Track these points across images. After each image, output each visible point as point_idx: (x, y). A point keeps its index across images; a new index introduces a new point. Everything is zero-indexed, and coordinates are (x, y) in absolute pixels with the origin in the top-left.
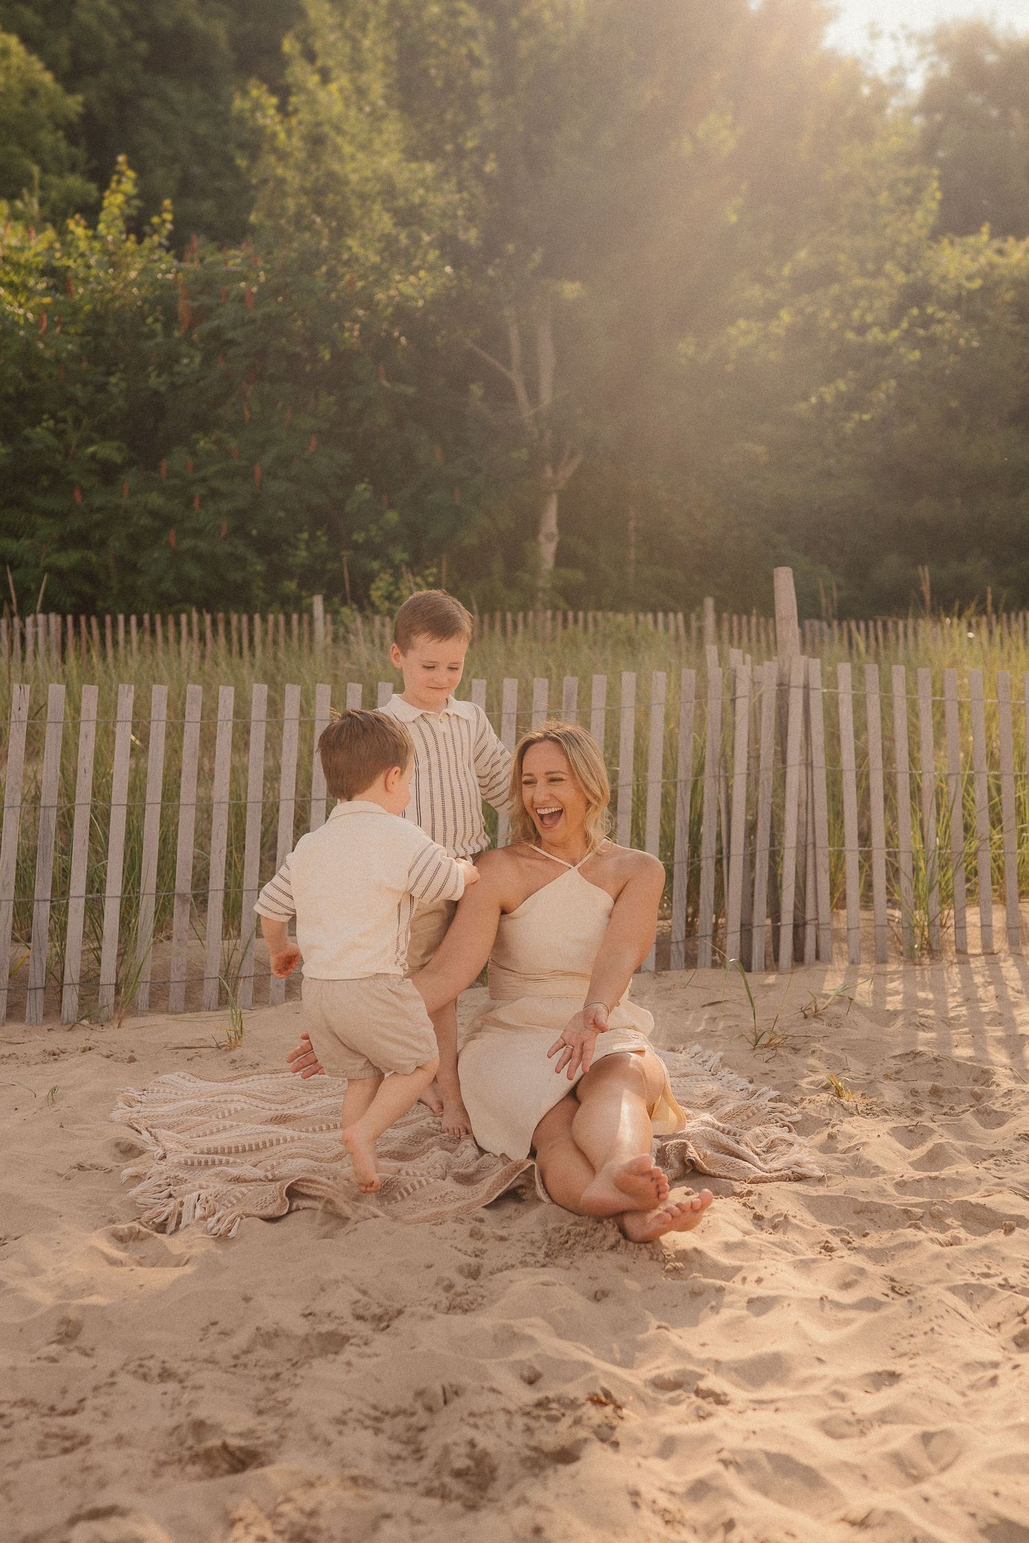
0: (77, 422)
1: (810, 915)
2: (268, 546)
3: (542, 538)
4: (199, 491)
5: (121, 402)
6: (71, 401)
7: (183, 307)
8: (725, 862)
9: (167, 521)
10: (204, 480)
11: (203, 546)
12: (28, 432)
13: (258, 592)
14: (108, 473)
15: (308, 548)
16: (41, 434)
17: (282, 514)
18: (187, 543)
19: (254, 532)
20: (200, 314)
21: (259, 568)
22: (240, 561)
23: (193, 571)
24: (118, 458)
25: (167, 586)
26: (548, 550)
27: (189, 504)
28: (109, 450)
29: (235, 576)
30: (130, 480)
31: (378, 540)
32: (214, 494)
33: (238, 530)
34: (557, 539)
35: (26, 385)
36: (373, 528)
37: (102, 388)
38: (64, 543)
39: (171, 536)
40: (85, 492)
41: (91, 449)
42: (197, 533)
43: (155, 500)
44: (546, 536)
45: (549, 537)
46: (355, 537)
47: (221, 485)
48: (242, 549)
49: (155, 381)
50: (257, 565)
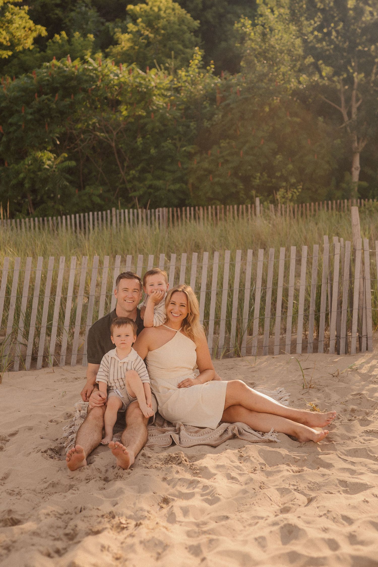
0: (180, 140)
1: (364, 333)
2: (246, 179)
3: (353, 169)
4: (221, 160)
5: (195, 131)
6: (178, 132)
7: (218, 96)
8: (330, 314)
9: (210, 172)
10: (223, 157)
11: (222, 180)
12: (163, 144)
13: (242, 195)
14: (190, 156)
15: (260, 179)
16: (167, 144)
17: (250, 167)
18: (216, 180)
19: (240, 174)
20: (223, 99)
21: (241, 187)
22: (235, 185)
23: (218, 189)
24: (193, 151)
25: (209, 194)
26: (356, 174)
27: (217, 165)
28: (189, 149)
29: (233, 190)
30: (197, 158)
31: (285, 175)
32: (226, 161)
33: (235, 174)
34: (359, 169)
35: (163, 128)
36: (284, 171)
37: (188, 127)
38: (175, 181)
39: (210, 177)
40: (182, 163)
41: (184, 149)
42: (220, 176)
43: (206, 165)
44: (355, 169)
45: (356, 169)
46: (277, 174)
47: (229, 158)
48: (236, 181)
49: (206, 124)
50: (241, 186)
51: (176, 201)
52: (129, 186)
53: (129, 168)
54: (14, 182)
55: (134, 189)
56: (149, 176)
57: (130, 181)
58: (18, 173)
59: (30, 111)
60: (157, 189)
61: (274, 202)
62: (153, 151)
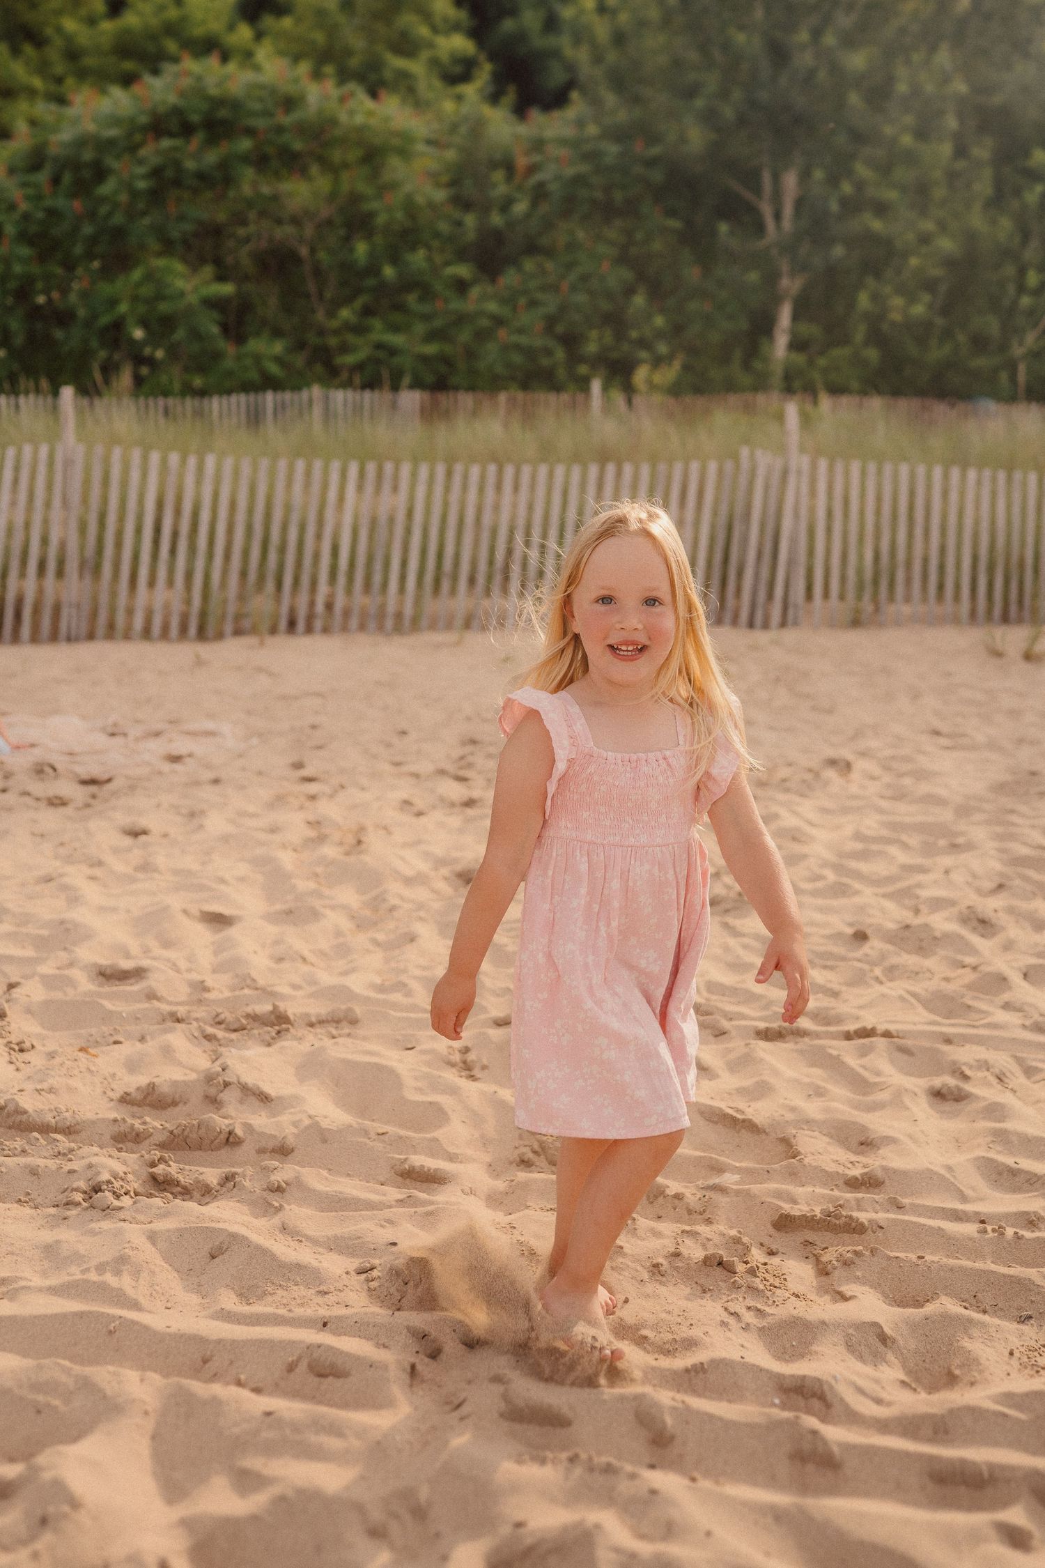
0: (442, 250)
2: (571, 341)
3: (777, 332)
4: (524, 299)
5: (473, 235)
6: (437, 235)
7: (522, 162)
9: (499, 321)
10: (527, 292)
11: (523, 340)
12: (408, 258)
13: (561, 373)
14: (461, 286)
16: (418, 259)
17: (579, 318)
18: (515, 338)
19: (560, 330)
20: (532, 169)
21: (561, 356)
23: (517, 359)
24: (468, 276)
25: (499, 369)
26: (782, 340)
27: (515, 309)
28: (463, 270)
29: (545, 362)
30: (475, 292)
31: (648, 338)
32: (533, 304)
33: (550, 329)
34: (789, 333)
35: (409, 224)
36: (645, 328)
37: (459, 224)
38: (431, 337)
39: (502, 333)
40: (446, 301)
41: (449, 270)
42: (521, 331)
43: (492, 307)
44: (782, 330)
45: (784, 331)
46: (631, 334)
47: (540, 296)
48: (551, 343)
49: (496, 219)
50: (560, 354)
51: (430, 379)
52: (333, 341)
53: (336, 305)
54: (105, 320)
55: (345, 349)
56: (377, 323)
57: (336, 332)
58: (113, 303)
59: (141, 170)
60: (393, 351)
61: (629, 390)
62: (389, 272)
